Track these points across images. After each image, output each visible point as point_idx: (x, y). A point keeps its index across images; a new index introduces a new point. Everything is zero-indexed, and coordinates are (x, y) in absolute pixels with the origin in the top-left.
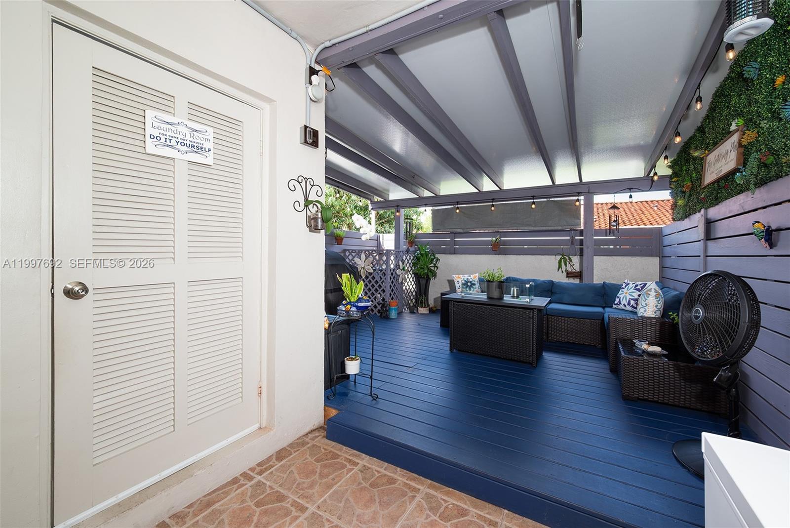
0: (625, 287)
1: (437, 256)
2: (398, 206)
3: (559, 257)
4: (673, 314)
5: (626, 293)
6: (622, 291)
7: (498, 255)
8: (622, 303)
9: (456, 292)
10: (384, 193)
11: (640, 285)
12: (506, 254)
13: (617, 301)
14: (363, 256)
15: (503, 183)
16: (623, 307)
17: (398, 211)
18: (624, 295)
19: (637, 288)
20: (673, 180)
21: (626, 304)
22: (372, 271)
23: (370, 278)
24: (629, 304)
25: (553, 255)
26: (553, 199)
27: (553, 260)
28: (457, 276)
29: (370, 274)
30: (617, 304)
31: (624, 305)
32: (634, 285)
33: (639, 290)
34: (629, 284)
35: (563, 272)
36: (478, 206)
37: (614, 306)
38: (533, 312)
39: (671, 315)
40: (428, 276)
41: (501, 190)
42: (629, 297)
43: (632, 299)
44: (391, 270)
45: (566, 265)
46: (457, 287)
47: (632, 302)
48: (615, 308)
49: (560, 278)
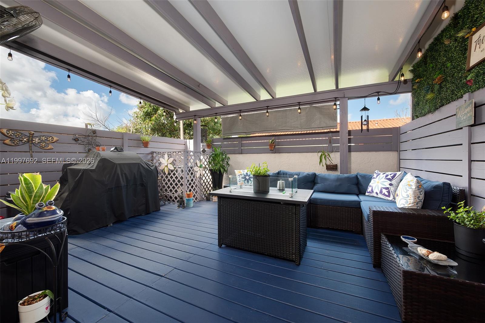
0: (377, 177)
1: (228, 156)
2: (195, 116)
3: (320, 154)
4: (447, 208)
5: (378, 182)
6: (375, 181)
7: (274, 153)
8: (375, 191)
9: (237, 185)
10: (184, 105)
11: (390, 175)
12: (280, 153)
13: (369, 189)
14: (166, 156)
15: (276, 93)
16: (375, 195)
17: (195, 120)
18: (376, 183)
19: (388, 177)
20: (417, 81)
21: (378, 192)
22: (172, 168)
23: (172, 174)
24: (381, 192)
25: (317, 152)
26: (314, 105)
27: (316, 156)
28: (238, 171)
29: (172, 171)
30: (369, 192)
31: (377, 193)
32: (385, 175)
33: (389, 180)
34: (379, 174)
35: (323, 166)
36: (256, 113)
37: (367, 194)
38: (295, 208)
39: (444, 210)
40: (220, 171)
41: (274, 99)
42: (381, 186)
43: (384, 188)
44: (188, 167)
45: (325, 159)
46: (238, 180)
47: (384, 191)
48: (368, 196)
49: (320, 170)
